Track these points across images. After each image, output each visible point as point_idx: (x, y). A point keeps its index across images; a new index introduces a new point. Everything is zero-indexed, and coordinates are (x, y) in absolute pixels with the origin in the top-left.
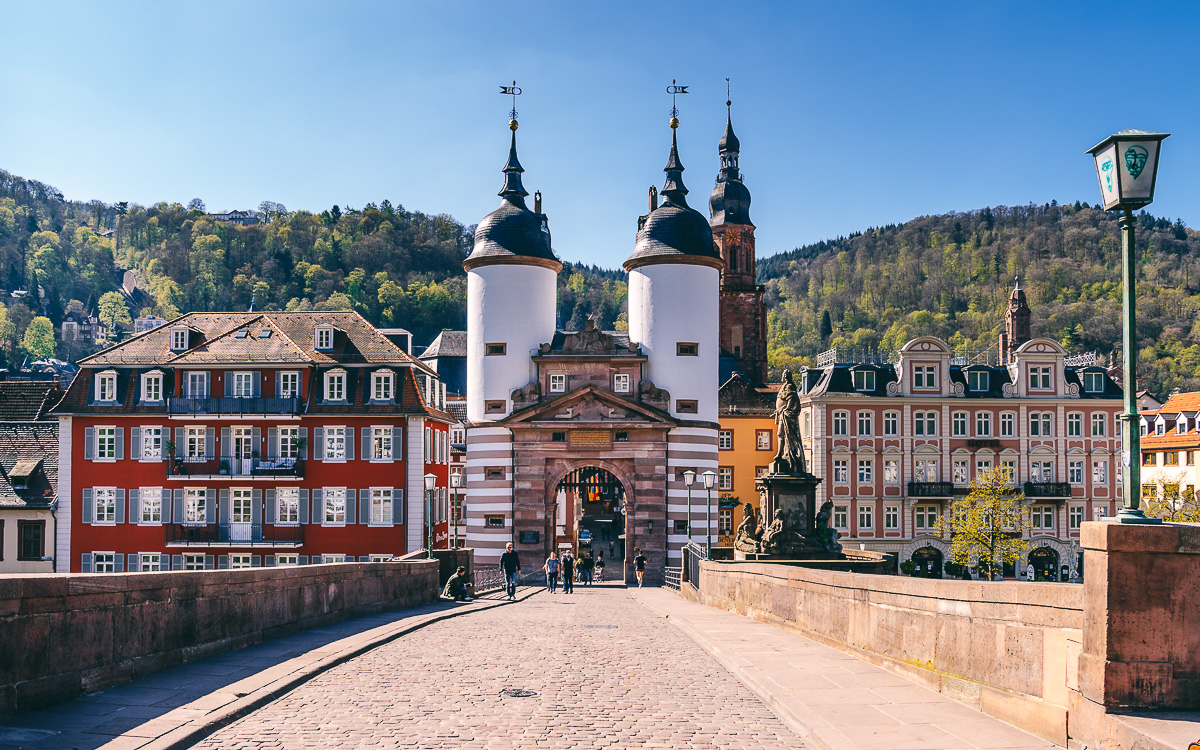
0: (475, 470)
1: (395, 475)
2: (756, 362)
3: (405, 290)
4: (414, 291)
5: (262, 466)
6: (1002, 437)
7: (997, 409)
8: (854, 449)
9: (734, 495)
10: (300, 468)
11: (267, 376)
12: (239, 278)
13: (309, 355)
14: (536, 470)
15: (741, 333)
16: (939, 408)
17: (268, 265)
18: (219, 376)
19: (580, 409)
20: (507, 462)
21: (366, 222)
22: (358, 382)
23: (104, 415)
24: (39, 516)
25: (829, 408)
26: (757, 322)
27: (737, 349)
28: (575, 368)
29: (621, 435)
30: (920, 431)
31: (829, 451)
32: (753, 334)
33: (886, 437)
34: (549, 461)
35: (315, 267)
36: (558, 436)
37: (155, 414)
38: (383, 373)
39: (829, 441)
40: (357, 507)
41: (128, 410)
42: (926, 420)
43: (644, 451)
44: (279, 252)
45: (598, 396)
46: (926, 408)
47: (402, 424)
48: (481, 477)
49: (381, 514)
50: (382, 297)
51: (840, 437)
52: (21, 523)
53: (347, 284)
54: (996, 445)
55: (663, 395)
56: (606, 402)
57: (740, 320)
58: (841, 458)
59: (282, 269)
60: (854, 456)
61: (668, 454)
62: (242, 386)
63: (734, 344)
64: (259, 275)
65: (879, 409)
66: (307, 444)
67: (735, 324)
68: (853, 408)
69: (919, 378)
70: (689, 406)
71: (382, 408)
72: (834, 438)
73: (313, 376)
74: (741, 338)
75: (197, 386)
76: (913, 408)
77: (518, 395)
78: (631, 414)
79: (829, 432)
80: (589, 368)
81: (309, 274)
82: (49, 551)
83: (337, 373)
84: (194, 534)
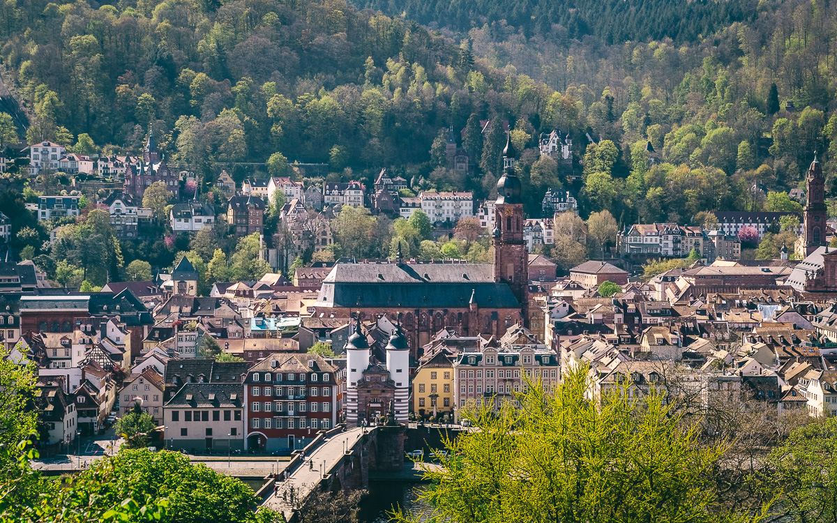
0: (349, 399)
1: (330, 399)
2: (521, 285)
3: (295, 102)
4: (304, 104)
5: (296, 397)
6: (514, 378)
7: (513, 370)
8: (467, 382)
9: (436, 393)
10: (306, 398)
11: (297, 375)
12: (121, 88)
13: (308, 370)
14: (363, 399)
15: (513, 268)
16: (494, 369)
17: (152, 72)
18: (285, 374)
19: (374, 385)
20: (357, 397)
21: (250, 14)
22: (320, 376)
23: (256, 384)
24: (240, 409)
25: (459, 370)
26: (522, 262)
27: (511, 277)
28: (373, 375)
29: (383, 391)
30: (488, 376)
31: (459, 383)
32: (520, 269)
33: (477, 378)
34: (366, 397)
35: (201, 76)
36: (369, 391)
37: (269, 384)
38: (326, 374)
39: (459, 380)
40: (320, 407)
41: (262, 384)
42: (490, 373)
43: (388, 395)
44: (161, 58)
45: (377, 382)
46: (490, 369)
47: (331, 387)
48: (350, 401)
49: (326, 409)
50: (271, 111)
51: (463, 378)
52: (235, 411)
53: (235, 94)
54: (512, 381)
55: (393, 382)
56: (380, 384)
57: (512, 261)
58: (471, 385)
59: (166, 78)
60: (467, 384)
61: (394, 395)
62: (291, 377)
63: (508, 275)
64: (142, 84)
65: (475, 370)
66: (308, 392)
67: (509, 263)
68: (467, 370)
69: (488, 360)
70: (400, 384)
71: (326, 383)
72: (461, 379)
73: (309, 374)
74: (513, 272)
75: (279, 378)
76: (486, 369)
77: (359, 382)
78: (385, 387)
79: (459, 377)
80: (376, 375)
81: (194, 85)
82: (242, 419)
83: (314, 374)
84: (279, 414)
